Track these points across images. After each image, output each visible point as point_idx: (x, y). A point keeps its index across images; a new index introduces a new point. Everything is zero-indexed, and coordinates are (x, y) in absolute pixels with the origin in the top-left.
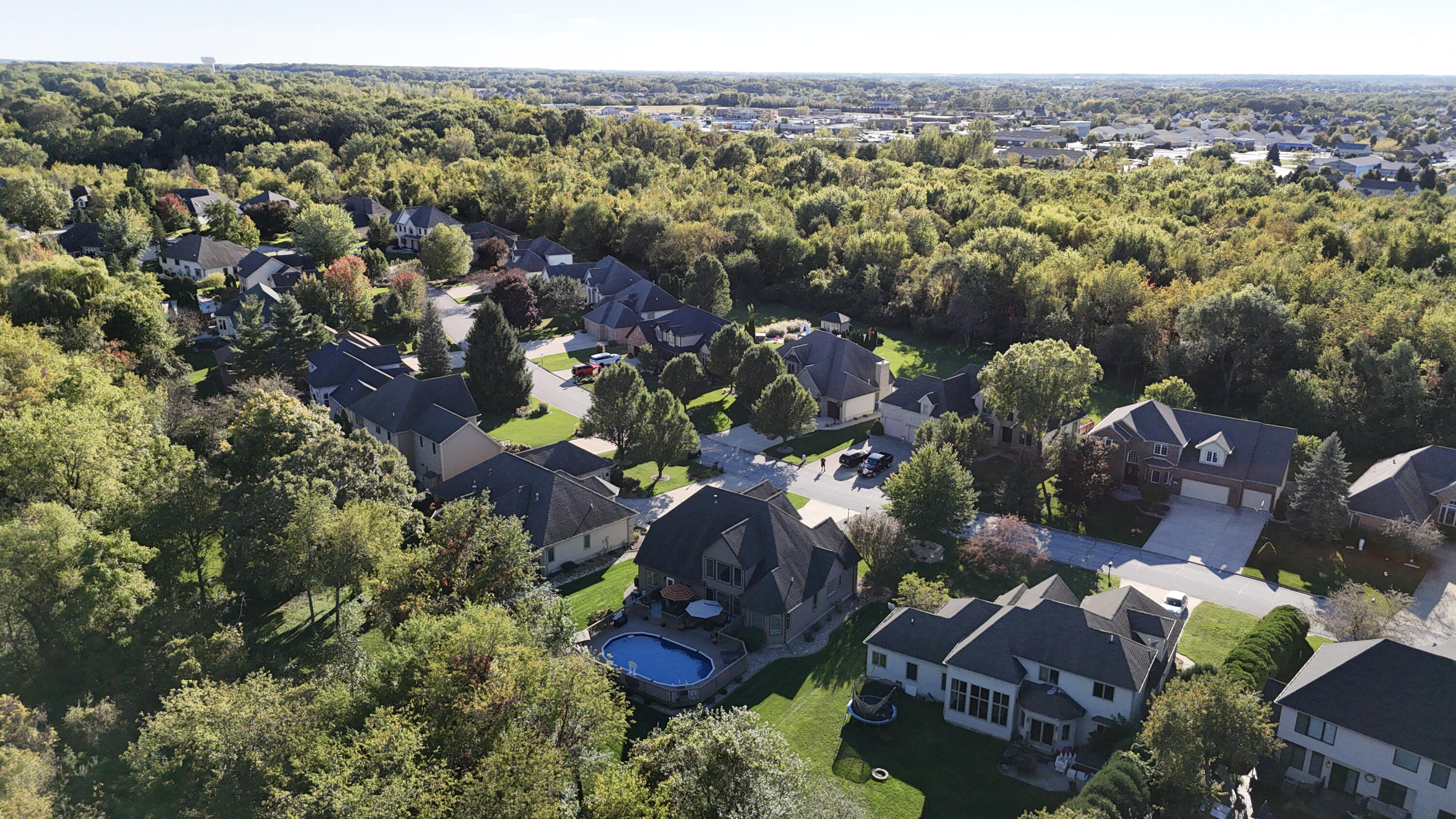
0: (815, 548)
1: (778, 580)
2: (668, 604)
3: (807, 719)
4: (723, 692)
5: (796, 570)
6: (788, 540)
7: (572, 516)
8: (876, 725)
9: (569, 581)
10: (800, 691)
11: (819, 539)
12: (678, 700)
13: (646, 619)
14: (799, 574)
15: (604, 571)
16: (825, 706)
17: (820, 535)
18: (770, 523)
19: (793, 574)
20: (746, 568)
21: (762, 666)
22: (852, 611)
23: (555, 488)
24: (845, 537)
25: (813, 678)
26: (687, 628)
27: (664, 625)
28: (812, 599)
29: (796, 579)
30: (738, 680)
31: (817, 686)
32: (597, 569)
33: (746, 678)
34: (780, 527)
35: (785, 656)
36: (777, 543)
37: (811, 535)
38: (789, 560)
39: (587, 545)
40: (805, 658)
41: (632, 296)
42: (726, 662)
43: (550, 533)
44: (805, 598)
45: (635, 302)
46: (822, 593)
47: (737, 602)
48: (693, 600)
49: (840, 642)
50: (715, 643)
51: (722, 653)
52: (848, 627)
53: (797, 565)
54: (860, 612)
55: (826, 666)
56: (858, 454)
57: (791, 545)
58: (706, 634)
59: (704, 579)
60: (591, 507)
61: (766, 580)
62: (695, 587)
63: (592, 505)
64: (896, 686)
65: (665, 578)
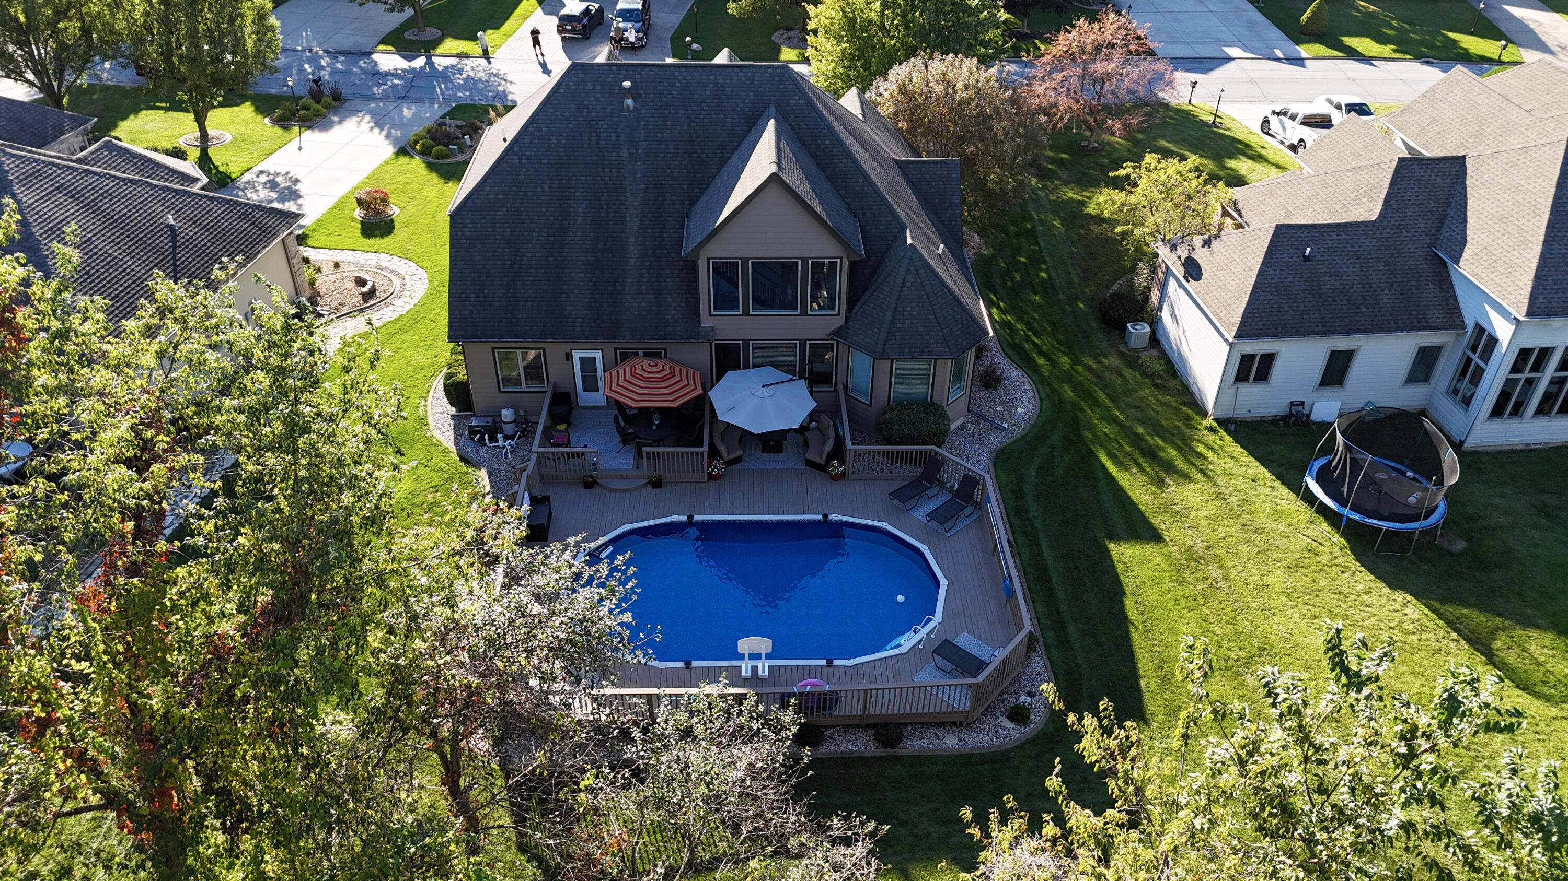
0: (897, 163)
5: (922, 226)
10: (1147, 512)
13: (591, 483)
19: (926, 236)
27: (657, 483)
35: (995, 440)
38: (902, 204)
49: (1041, 361)
53: (914, 212)
59: (706, 322)
60: (171, 227)
61: (908, 269)
62: (670, 347)
63: (171, 220)
64: (1290, 415)
65: (569, 356)
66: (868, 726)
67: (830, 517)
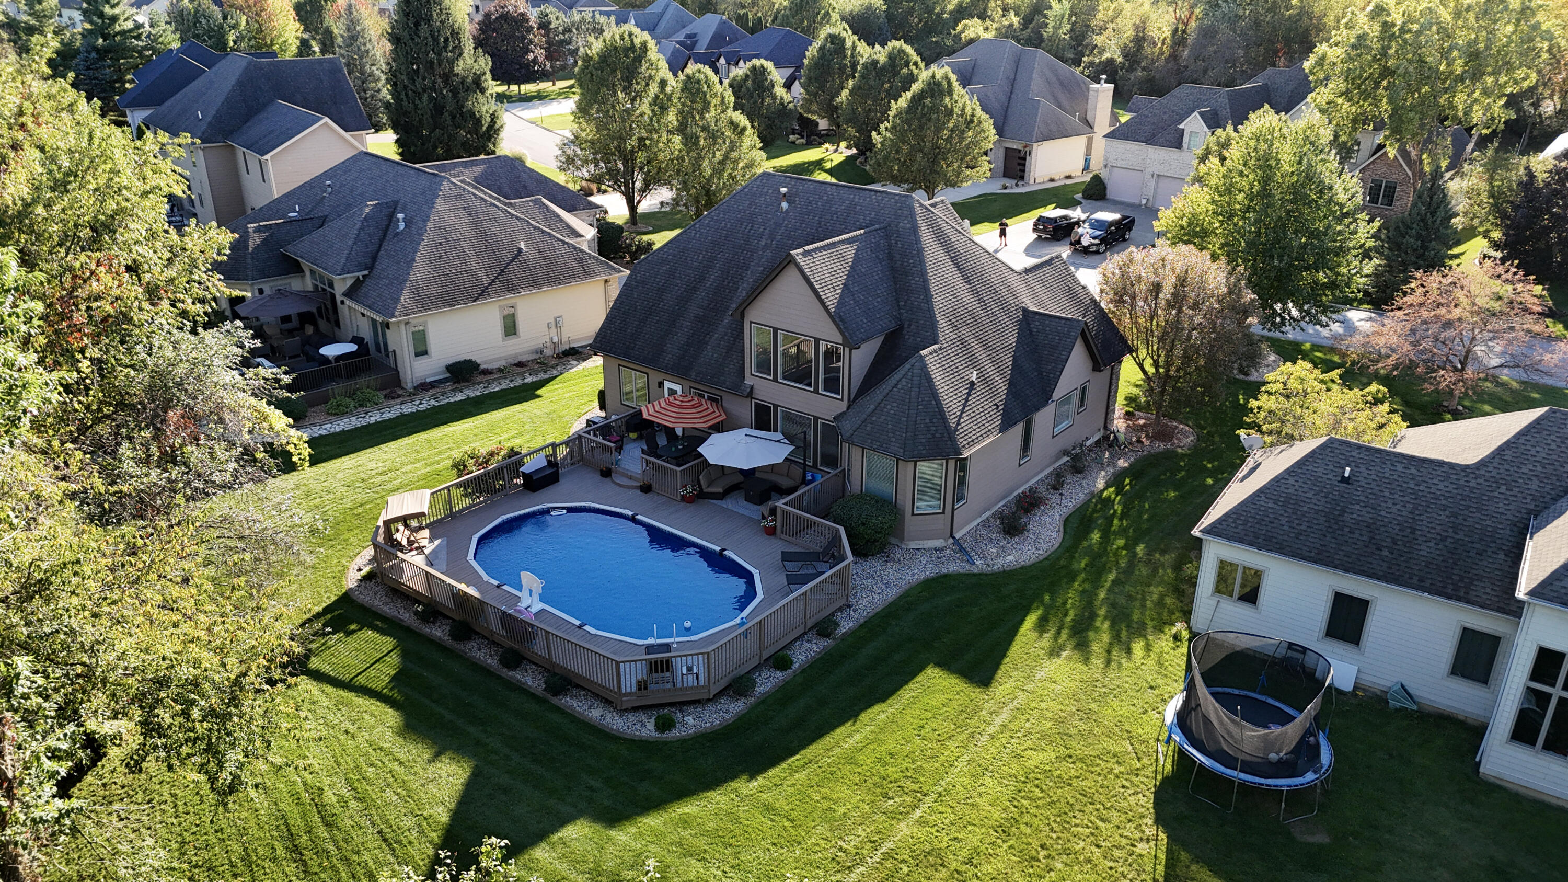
0: (1025, 310)
1: (937, 376)
2: (662, 441)
3: (1035, 759)
4: (780, 661)
5: (982, 355)
6: (962, 288)
7: (474, 264)
8: (1276, 793)
9: (459, 397)
10: (1006, 665)
11: (1035, 295)
12: (642, 686)
13: (606, 473)
14: (990, 369)
15: (542, 384)
16: (1088, 715)
17: (1038, 289)
18: (918, 241)
19: (973, 363)
20: (852, 345)
21: (892, 594)
22: (1111, 470)
23: (440, 205)
24: (1093, 300)
25: (1041, 626)
26: (700, 496)
27: (646, 489)
28: (1019, 428)
29: (984, 379)
30: (824, 628)
31: (1054, 652)
32: (529, 380)
33: (846, 625)
34: (942, 255)
35: (954, 567)
36: (933, 287)
37: (1017, 283)
38: (965, 332)
39: (510, 328)
40: (1008, 575)
41: (689, 36)
42: (795, 580)
43: (416, 292)
44: (1006, 425)
45: (694, 44)
46: (1043, 418)
47: (831, 433)
48: (719, 428)
49: (1096, 536)
50: (771, 532)
51: (786, 557)
52: (1108, 502)
53: (986, 346)
54: (1134, 472)
55: (1072, 598)
56: (1065, 217)
57: (968, 299)
58: (753, 511)
59: (749, 381)
60: (520, 250)
61: (906, 374)
62: (726, 397)
63: (522, 245)
64: (1285, 659)
65: (661, 384)
66: (548, 671)
67: (726, 553)
